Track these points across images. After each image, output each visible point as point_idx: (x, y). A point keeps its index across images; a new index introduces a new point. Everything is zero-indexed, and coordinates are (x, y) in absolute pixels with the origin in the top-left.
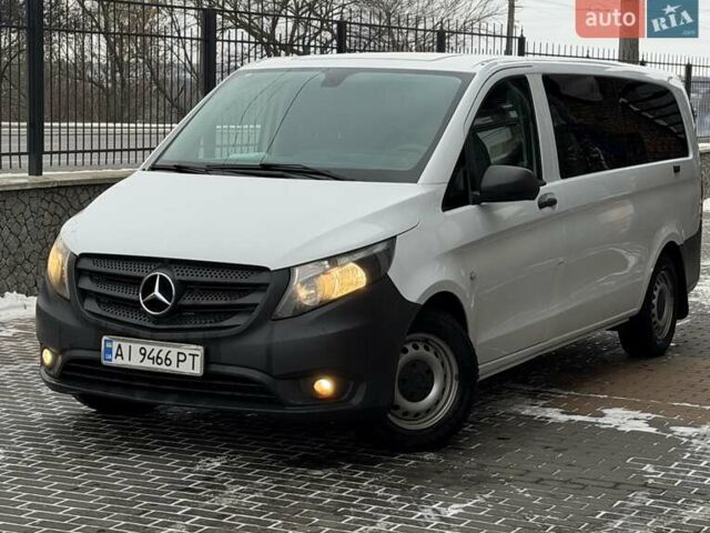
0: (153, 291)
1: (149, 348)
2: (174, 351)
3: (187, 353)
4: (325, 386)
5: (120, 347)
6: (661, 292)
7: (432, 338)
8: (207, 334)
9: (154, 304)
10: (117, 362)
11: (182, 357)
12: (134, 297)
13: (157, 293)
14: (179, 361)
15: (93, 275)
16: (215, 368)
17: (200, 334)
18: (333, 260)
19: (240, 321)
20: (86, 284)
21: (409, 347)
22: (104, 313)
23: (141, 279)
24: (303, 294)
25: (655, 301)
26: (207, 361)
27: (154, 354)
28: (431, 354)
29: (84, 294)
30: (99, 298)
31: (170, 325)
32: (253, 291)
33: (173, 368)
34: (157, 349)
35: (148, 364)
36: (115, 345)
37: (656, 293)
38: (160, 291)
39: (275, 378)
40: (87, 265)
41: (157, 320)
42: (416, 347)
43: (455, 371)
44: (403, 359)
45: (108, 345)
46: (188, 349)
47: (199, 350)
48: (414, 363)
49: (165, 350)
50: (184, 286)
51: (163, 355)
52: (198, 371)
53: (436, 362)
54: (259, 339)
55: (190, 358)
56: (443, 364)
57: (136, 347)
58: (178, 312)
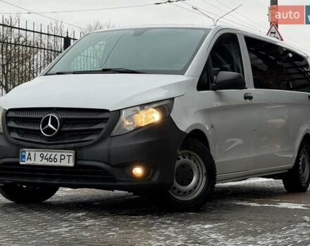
0: (48, 124)
1: (45, 154)
2: (59, 154)
3: (65, 154)
4: (138, 171)
5: (29, 154)
6: (303, 159)
7: (193, 153)
8: (77, 145)
10: (28, 162)
11: (63, 157)
12: (38, 128)
13: (50, 125)
14: (61, 159)
15: (15, 119)
16: (80, 162)
17: (72, 145)
18: (143, 106)
19: (94, 138)
20: (12, 124)
21: (181, 157)
22: (21, 138)
23: (41, 118)
24: (127, 124)
25: (300, 163)
26: (76, 159)
27: (48, 157)
28: (192, 161)
29: (11, 129)
30: (17, 130)
31: (56, 141)
32: (101, 122)
33: (58, 164)
34: (50, 154)
35: (45, 162)
36: (27, 154)
37: (301, 159)
38: (51, 124)
39: (111, 166)
40: (12, 114)
41: (49, 139)
42: (184, 158)
43: (204, 171)
44: (178, 163)
45: (23, 154)
47: (72, 153)
48: (183, 166)
49: (54, 154)
50: (64, 121)
51: (52, 157)
52: (71, 164)
53: (194, 166)
54: (103, 147)
55: (67, 157)
56: (198, 167)
57: (38, 154)
58: (61, 135)
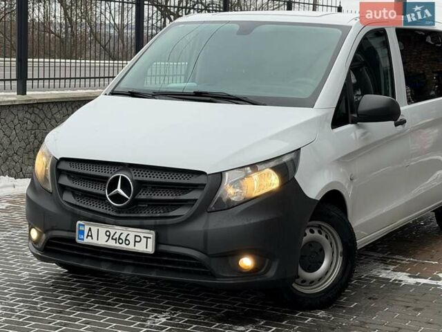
0: (116, 188)
1: (112, 231)
2: (132, 234)
3: (142, 235)
4: (247, 262)
5: (90, 229)
8: (158, 222)
9: (117, 198)
10: (87, 241)
11: (138, 239)
12: (102, 192)
13: (119, 190)
14: (135, 242)
15: (69, 174)
16: (163, 248)
17: (152, 222)
18: (254, 167)
19: (183, 212)
20: (65, 181)
21: (307, 232)
22: (78, 204)
23: (107, 178)
26: (158, 242)
27: (117, 236)
28: (323, 237)
29: (63, 188)
30: (74, 191)
31: (129, 214)
32: (193, 189)
33: (131, 247)
34: (119, 232)
35: (112, 244)
36: (87, 228)
38: (121, 188)
39: (209, 256)
40: (65, 166)
41: (119, 210)
42: (312, 232)
43: (340, 249)
45: (81, 228)
46: (142, 233)
47: (151, 235)
49: (125, 233)
50: (141, 185)
51: (123, 237)
52: (150, 249)
53: (326, 243)
54: (198, 227)
55: (144, 240)
56: (331, 244)
57: (103, 230)
58: (135, 204)
